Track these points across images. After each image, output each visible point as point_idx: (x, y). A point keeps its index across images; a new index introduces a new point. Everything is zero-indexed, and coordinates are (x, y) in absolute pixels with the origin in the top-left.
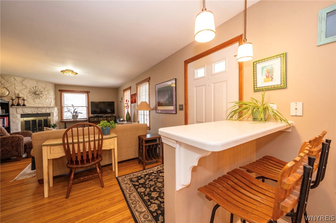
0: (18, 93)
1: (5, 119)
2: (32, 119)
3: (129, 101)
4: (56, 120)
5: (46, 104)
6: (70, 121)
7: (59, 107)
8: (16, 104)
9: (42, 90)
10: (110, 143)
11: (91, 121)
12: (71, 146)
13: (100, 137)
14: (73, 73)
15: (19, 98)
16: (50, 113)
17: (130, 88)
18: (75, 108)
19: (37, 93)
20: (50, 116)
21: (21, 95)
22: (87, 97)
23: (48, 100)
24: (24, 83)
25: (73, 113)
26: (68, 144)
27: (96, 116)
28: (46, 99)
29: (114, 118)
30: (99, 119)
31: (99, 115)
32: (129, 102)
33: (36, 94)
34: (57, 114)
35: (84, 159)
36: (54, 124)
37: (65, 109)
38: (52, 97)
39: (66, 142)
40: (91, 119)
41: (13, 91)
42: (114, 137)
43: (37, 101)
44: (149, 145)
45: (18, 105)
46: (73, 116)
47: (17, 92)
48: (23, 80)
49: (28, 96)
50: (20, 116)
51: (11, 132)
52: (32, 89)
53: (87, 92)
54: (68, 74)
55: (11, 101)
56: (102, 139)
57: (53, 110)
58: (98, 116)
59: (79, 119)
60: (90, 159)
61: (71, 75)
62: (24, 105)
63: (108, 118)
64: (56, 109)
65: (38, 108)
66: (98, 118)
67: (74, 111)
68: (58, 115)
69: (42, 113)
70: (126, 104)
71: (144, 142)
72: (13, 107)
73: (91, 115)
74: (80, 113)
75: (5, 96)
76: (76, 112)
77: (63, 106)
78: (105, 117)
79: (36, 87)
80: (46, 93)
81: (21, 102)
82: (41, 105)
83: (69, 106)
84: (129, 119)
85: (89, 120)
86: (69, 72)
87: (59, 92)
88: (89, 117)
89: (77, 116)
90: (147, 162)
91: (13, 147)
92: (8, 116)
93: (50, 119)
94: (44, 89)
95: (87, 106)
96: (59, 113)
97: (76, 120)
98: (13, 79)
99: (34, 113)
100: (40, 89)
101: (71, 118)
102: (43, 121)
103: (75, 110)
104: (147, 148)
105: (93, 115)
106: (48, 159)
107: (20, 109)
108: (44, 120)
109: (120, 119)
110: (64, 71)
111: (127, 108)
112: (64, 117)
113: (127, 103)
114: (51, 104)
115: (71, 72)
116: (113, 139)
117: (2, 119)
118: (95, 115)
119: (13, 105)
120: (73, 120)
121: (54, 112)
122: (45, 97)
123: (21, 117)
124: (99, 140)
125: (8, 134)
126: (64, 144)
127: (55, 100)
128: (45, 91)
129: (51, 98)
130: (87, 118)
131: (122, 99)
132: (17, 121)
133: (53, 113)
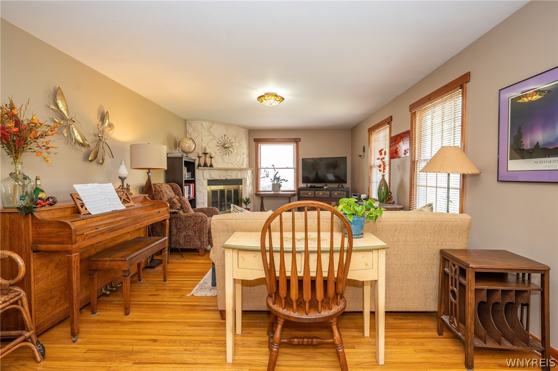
0: (205, 147)
1: (191, 185)
2: (220, 189)
3: (385, 152)
4: (250, 192)
5: (237, 164)
6: (269, 194)
7: (254, 168)
8: (202, 164)
9: (233, 140)
10: (367, 265)
11: (301, 195)
12: (277, 258)
13: (346, 245)
14: (277, 99)
15: (205, 154)
16: (242, 179)
17: (389, 121)
18: (277, 170)
19: (227, 145)
20: (242, 184)
21: (208, 151)
22: (295, 150)
23: (239, 157)
24: (212, 130)
25: (273, 179)
26: (271, 251)
27: (311, 187)
28: (237, 156)
29: (345, 193)
30: (317, 192)
31: (317, 185)
32: (385, 154)
33: (225, 147)
34: (251, 181)
35: (305, 298)
36: (246, 199)
37: (262, 173)
38: (245, 151)
39: (267, 245)
40: (301, 192)
41: (200, 144)
42: (378, 249)
43: (226, 158)
44: (488, 290)
45: (205, 165)
46: (274, 185)
47: (204, 145)
48: (209, 126)
49: (217, 151)
50: (207, 183)
51: (197, 208)
52: (221, 140)
53: (296, 141)
54: (268, 101)
55: (198, 159)
56: (350, 251)
57: (246, 174)
58: (314, 187)
59: (282, 191)
60: (318, 302)
61: (274, 104)
62: (211, 166)
63: (333, 192)
64: (249, 172)
65: (227, 170)
66: (315, 191)
67: (275, 176)
68: (253, 183)
69: (232, 178)
70: (378, 159)
71: (471, 276)
72: (200, 168)
73: (302, 185)
74: (284, 180)
75: (192, 152)
76: (278, 179)
77: (259, 167)
78: (327, 190)
79: (225, 135)
80: (238, 145)
81: (208, 160)
82: (230, 166)
83: (267, 168)
84: (386, 198)
85: (299, 194)
86: (270, 97)
87: (254, 143)
88: (298, 189)
89: (280, 186)
90: (478, 343)
91: (195, 232)
92: (193, 182)
93: (242, 190)
94: (235, 138)
95: (295, 167)
96: (253, 180)
97: (277, 193)
98: (200, 126)
99: (223, 179)
100: (229, 139)
101: (271, 189)
102: (233, 192)
103: (276, 174)
104: (483, 297)
105: (306, 184)
106: (234, 279)
107: (207, 171)
108: (234, 190)
109: (360, 196)
110: (262, 96)
111: (382, 169)
112: (261, 187)
113: (381, 157)
114: (243, 164)
115: (273, 97)
116: (375, 253)
117: (188, 186)
118: (309, 185)
119: (199, 165)
120: (273, 193)
121: (247, 177)
122: (236, 151)
123: (208, 185)
124: (341, 251)
125: (192, 210)
126: (263, 250)
127: (248, 158)
128: (236, 142)
129: (244, 154)
130: (296, 190)
131: (364, 151)
132: (204, 191)
133: (245, 179)
